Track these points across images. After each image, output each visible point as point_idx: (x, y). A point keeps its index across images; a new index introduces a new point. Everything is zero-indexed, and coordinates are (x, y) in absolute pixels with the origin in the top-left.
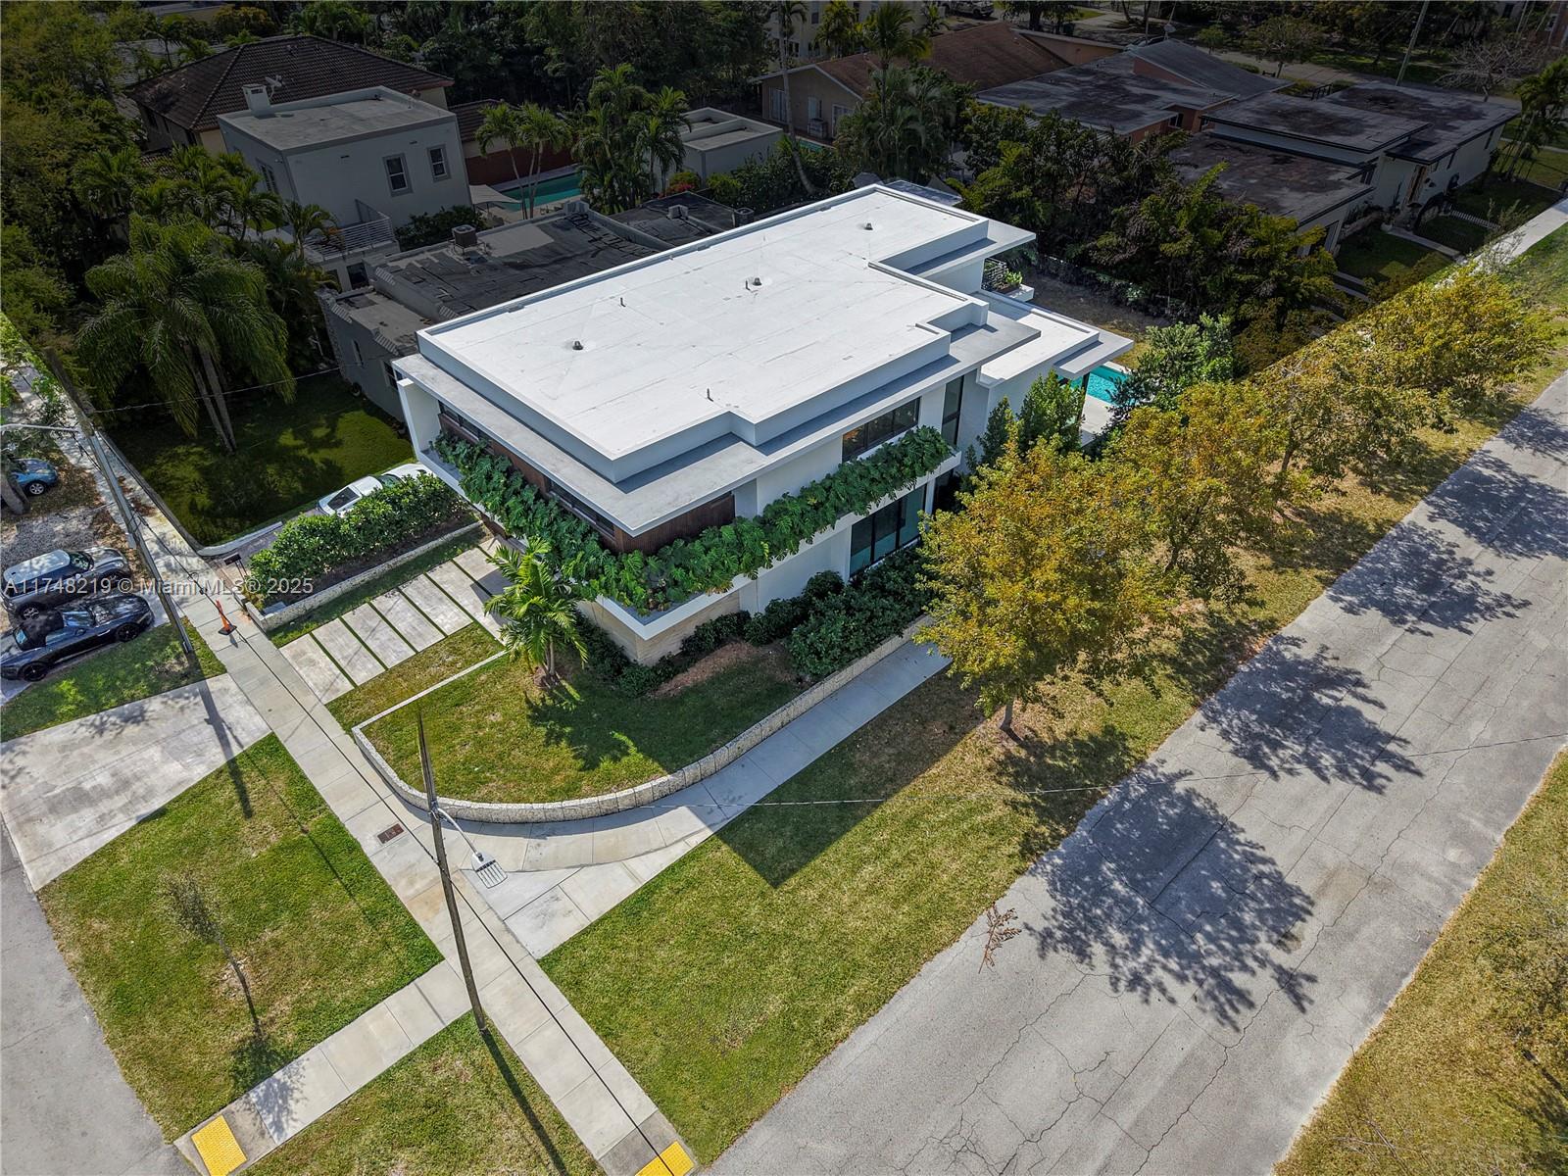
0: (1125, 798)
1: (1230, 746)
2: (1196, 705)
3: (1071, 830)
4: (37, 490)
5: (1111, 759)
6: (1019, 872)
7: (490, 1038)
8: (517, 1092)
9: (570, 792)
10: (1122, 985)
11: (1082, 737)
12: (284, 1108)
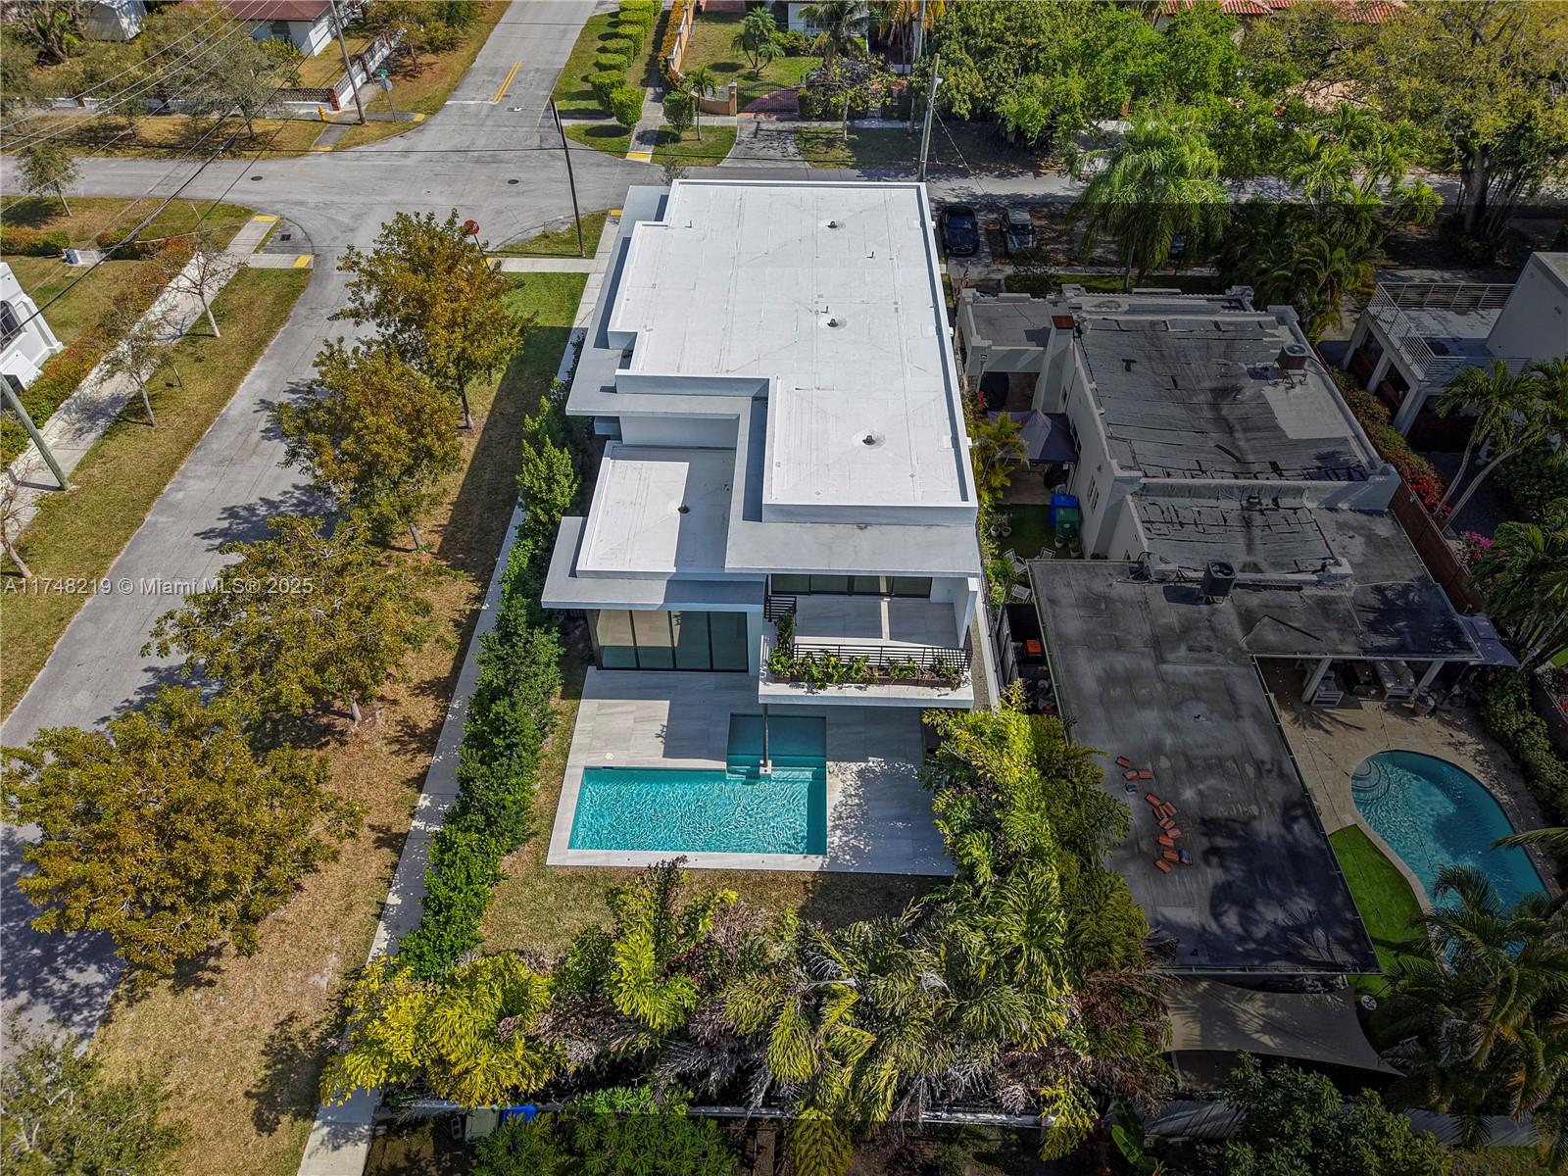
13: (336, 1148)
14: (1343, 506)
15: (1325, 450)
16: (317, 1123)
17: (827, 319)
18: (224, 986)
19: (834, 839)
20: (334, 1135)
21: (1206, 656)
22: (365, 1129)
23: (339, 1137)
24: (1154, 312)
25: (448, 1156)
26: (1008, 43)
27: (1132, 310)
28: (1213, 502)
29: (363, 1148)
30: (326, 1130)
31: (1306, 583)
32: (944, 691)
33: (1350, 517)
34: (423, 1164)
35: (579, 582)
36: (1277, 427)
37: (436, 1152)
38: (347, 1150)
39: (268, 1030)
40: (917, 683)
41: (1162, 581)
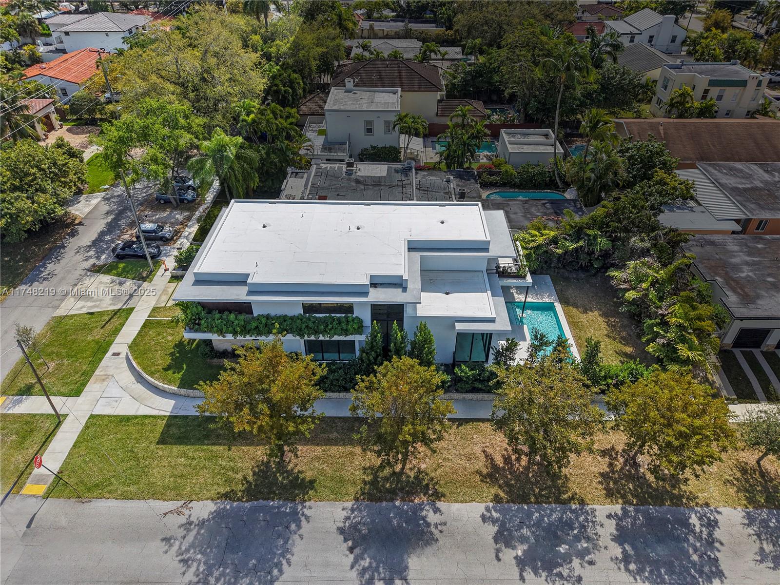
0: (278, 508)
1: (342, 525)
2: (356, 499)
3: (247, 501)
4: (185, 201)
5: (297, 492)
6: (212, 500)
7: (59, 424)
8: (45, 442)
9: (152, 374)
10: (180, 557)
11: (301, 476)
12: (15, 406)
15: (393, 171)
19: (546, 300)
31: (453, 186)
35: (497, 320)
36: (380, 177)
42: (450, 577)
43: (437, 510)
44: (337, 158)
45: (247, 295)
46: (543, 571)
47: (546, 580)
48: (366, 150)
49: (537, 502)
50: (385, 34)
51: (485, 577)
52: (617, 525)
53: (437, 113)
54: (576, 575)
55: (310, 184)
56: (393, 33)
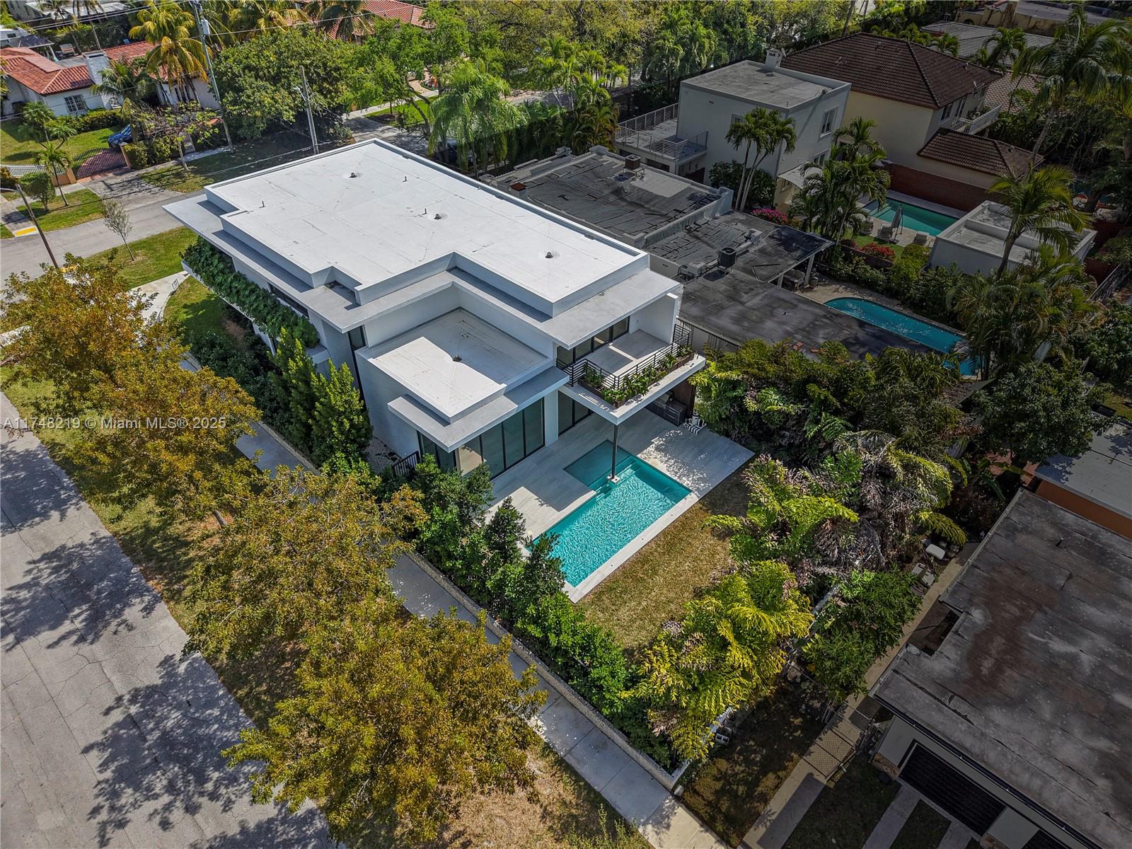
0: (63, 488)
1: (70, 545)
2: (116, 535)
6: (42, 441)
13: (668, 827)
14: (718, 215)
15: (688, 195)
16: (641, 830)
17: (431, 216)
18: (478, 836)
19: (686, 482)
20: (657, 823)
21: (753, 293)
22: (668, 802)
23: (661, 821)
24: (544, 171)
25: (736, 756)
26: (292, 66)
27: (534, 173)
28: (673, 237)
29: (681, 811)
30: (649, 827)
31: (748, 247)
32: (690, 363)
33: (724, 218)
34: (730, 772)
35: (455, 425)
36: (657, 196)
37: (728, 760)
38: (674, 821)
39: (541, 828)
40: (677, 367)
41: (701, 274)
42: (45, 682)
43: (148, 609)
44: (660, 161)
45: (216, 234)
46: (113, 772)
47: (99, 783)
48: (725, 166)
49: (240, 701)
50: (1032, 24)
51: (65, 715)
52: (271, 821)
53: (921, 151)
54: (129, 816)
55: (549, 172)
56: (1047, 27)
